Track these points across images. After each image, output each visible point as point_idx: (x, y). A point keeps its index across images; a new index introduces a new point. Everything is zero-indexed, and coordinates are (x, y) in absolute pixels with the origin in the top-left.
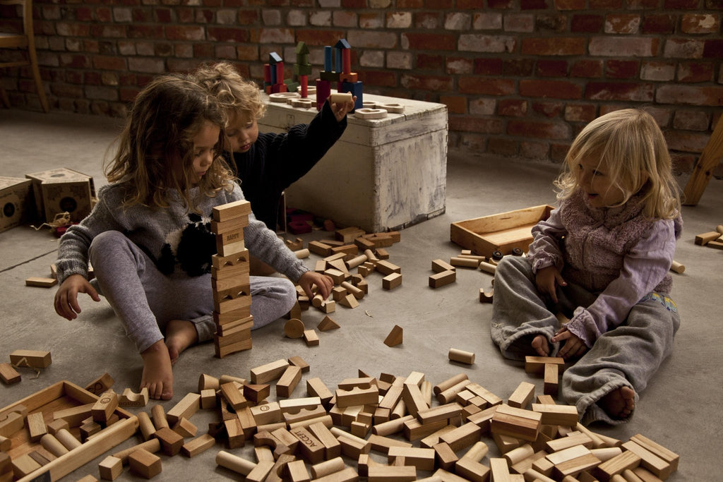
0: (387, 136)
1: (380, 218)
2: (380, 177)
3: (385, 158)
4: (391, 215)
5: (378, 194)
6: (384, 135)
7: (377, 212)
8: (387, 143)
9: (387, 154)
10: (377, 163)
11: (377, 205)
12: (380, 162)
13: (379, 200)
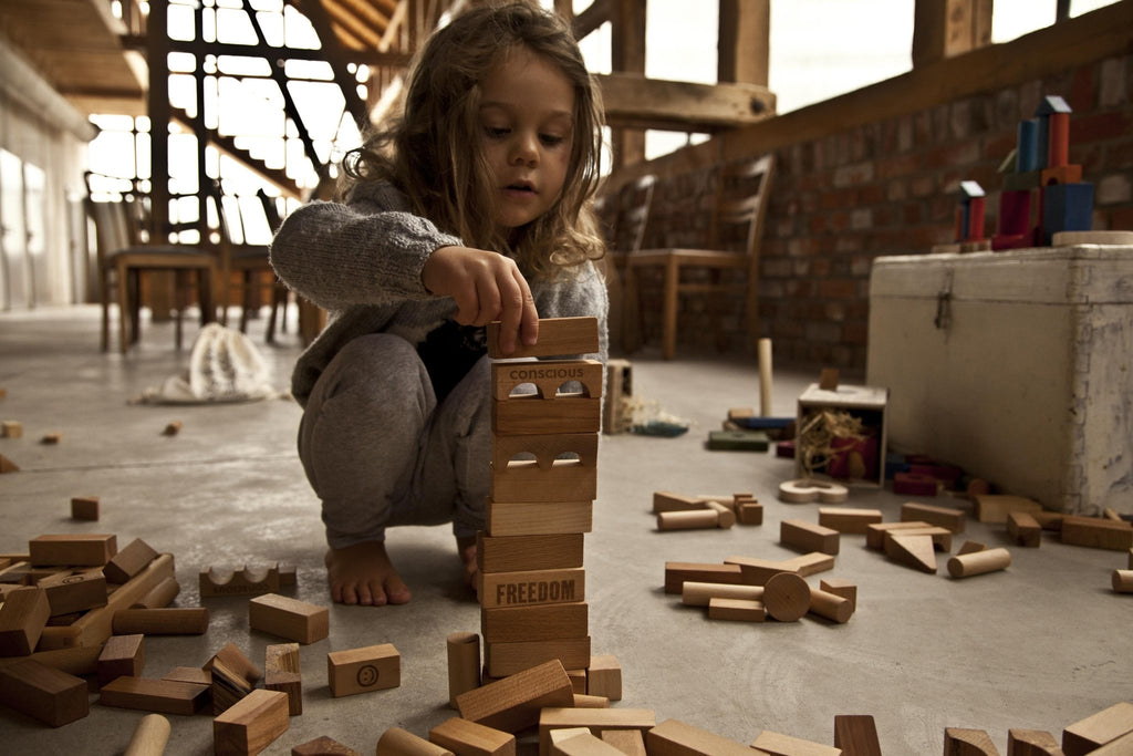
0: (1119, 284)
1: (1085, 480)
2: (1092, 377)
3: (1107, 335)
4: (1122, 482)
5: (1080, 419)
6: (1111, 282)
7: (1075, 462)
8: (1119, 303)
9: (1116, 328)
10: (1082, 342)
11: (1077, 445)
12: (1091, 342)
13: (1082, 435)
